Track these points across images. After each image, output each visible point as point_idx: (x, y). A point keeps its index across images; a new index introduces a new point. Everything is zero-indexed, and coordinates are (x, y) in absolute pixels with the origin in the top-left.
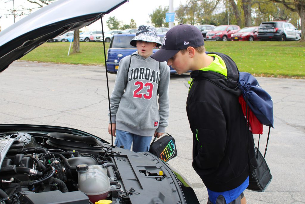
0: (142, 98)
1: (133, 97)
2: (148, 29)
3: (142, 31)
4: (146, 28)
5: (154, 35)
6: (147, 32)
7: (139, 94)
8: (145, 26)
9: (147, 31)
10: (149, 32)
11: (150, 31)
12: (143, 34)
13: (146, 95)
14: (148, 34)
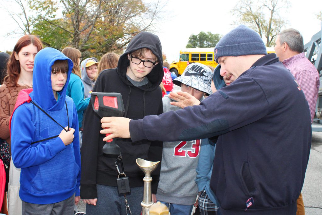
0: (185, 157)
1: (174, 156)
2: (204, 73)
3: (196, 73)
4: (202, 70)
5: (208, 83)
6: (202, 77)
7: (181, 151)
8: (201, 67)
9: (202, 74)
10: (204, 77)
11: (206, 76)
12: (196, 78)
13: (191, 152)
14: (202, 80)
